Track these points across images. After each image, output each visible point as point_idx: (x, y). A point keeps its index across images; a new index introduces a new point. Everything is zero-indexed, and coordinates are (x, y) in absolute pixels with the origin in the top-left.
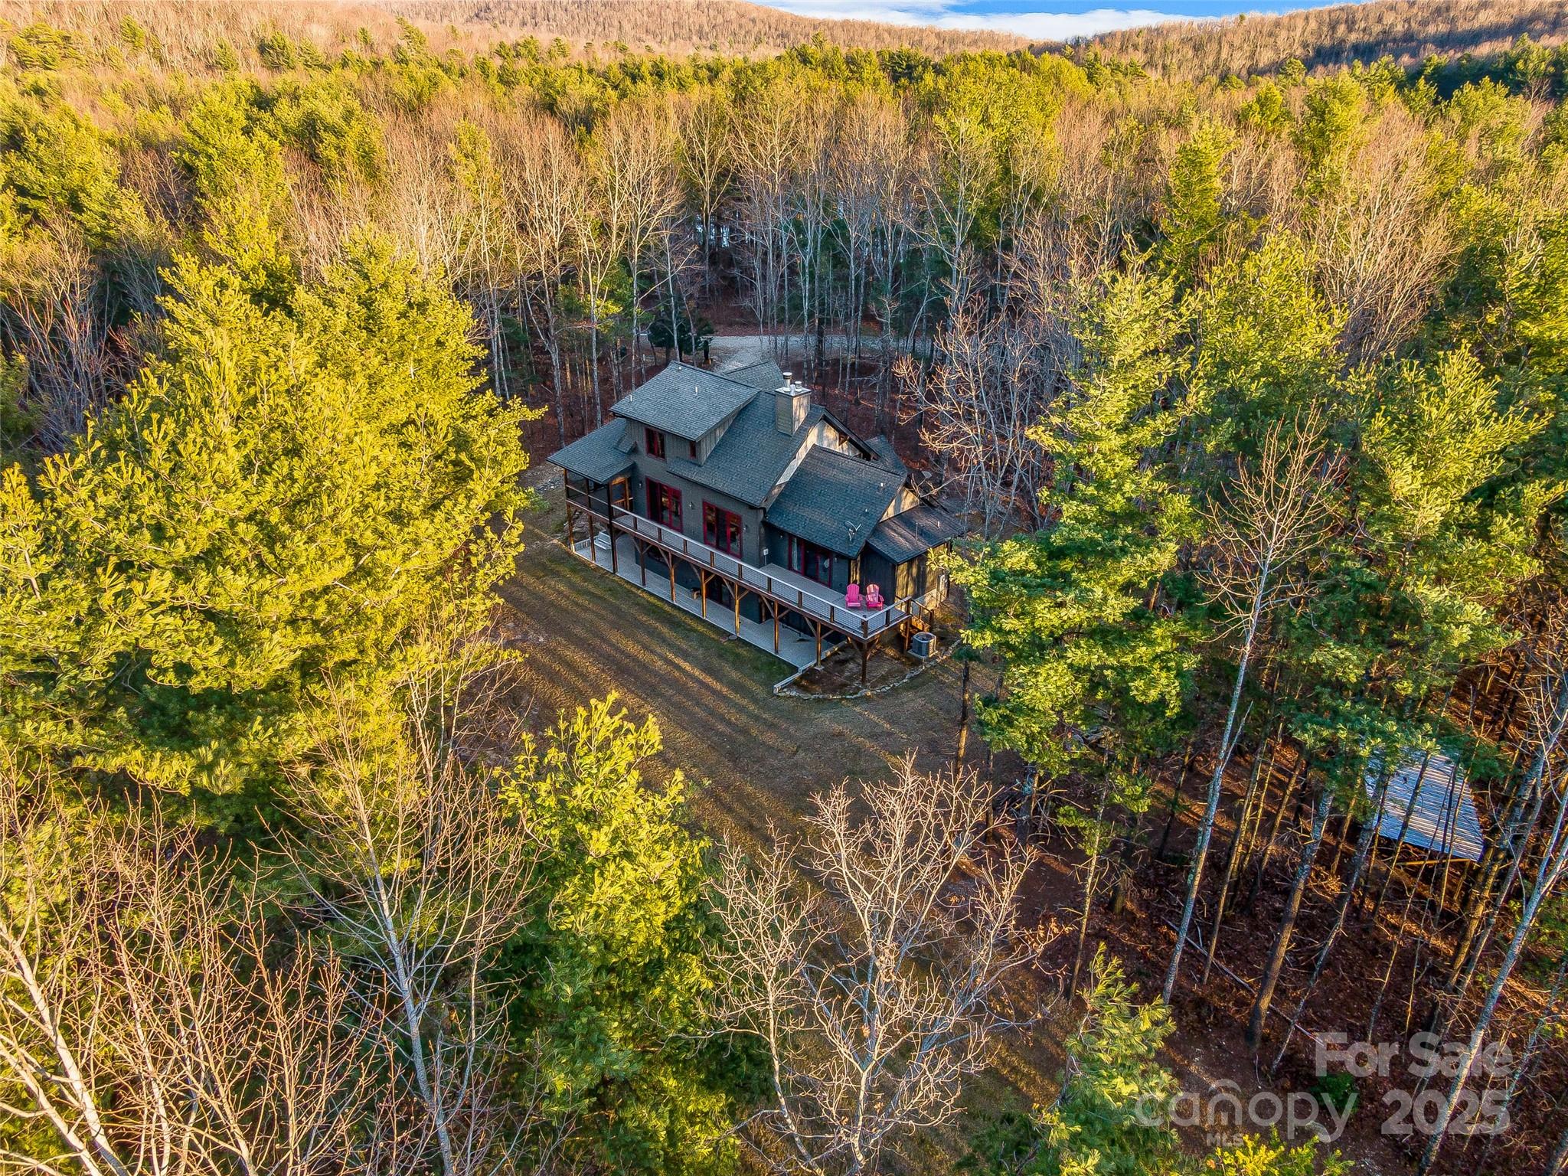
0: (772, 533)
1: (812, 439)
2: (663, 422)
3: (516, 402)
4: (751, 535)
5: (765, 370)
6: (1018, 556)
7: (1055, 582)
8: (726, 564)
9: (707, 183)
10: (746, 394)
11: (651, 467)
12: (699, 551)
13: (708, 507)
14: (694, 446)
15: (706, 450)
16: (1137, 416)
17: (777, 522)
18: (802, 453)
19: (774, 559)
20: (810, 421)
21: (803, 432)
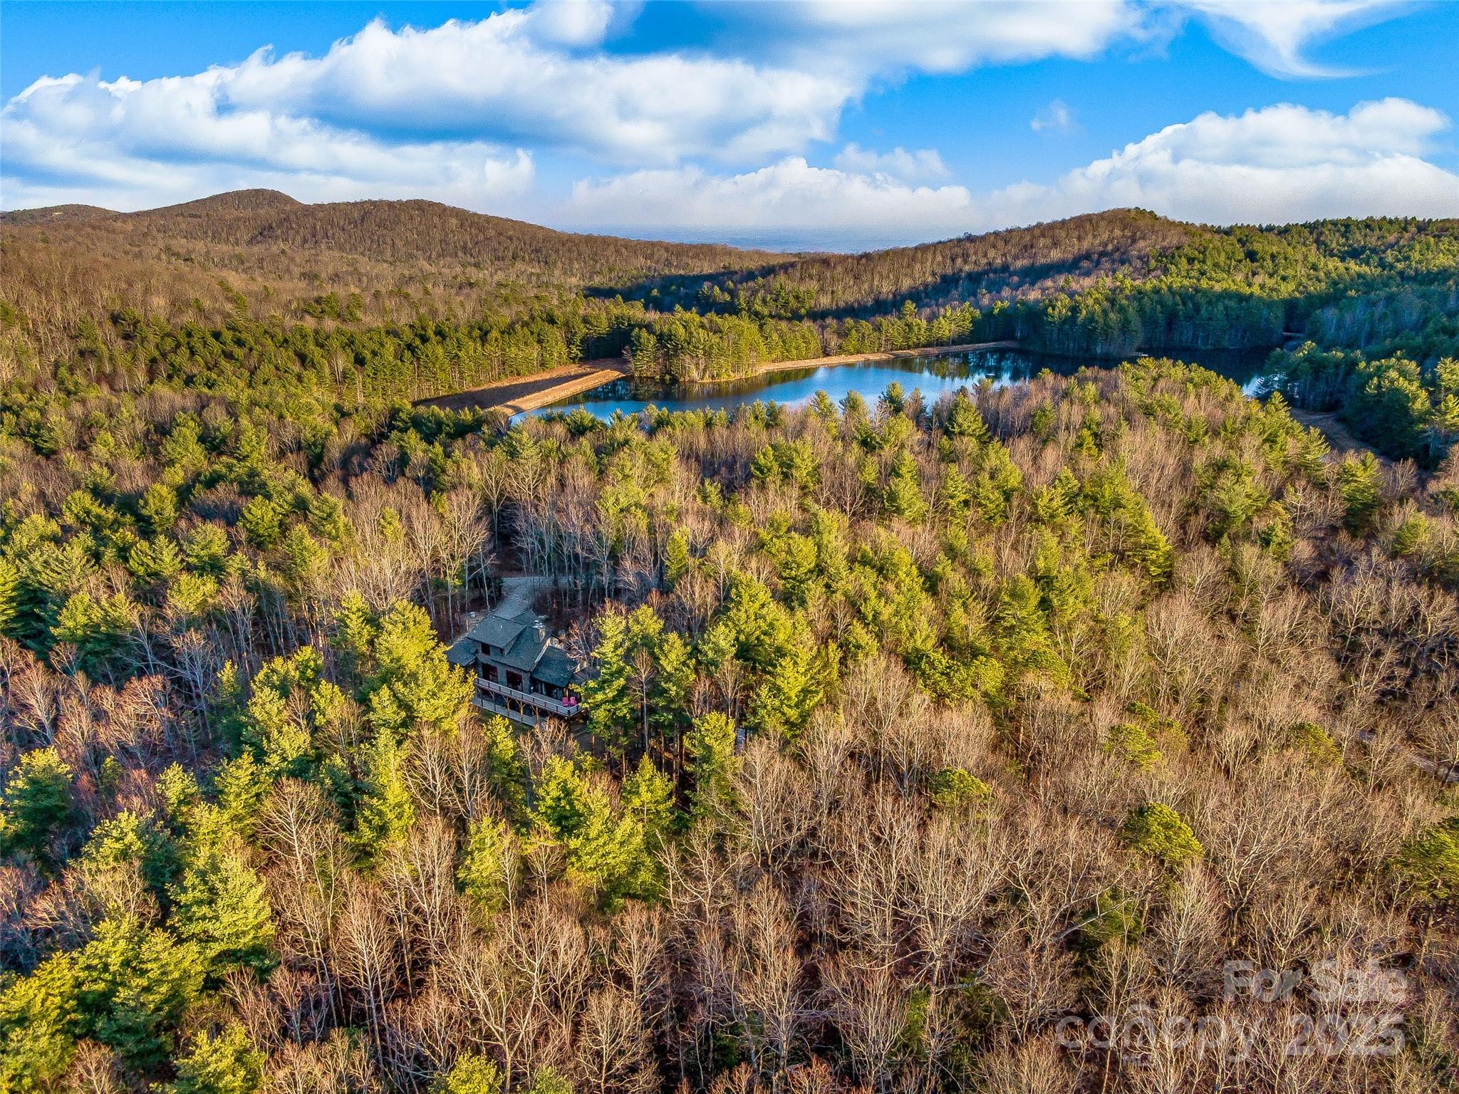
0: (534, 681)
1: (548, 642)
2: (487, 641)
3: (442, 644)
4: (526, 682)
5: (528, 615)
6: (592, 684)
7: (601, 688)
8: (517, 695)
9: (494, 498)
10: (521, 628)
11: (483, 658)
12: (506, 690)
13: (508, 673)
14: (502, 650)
15: (506, 652)
16: (616, 648)
17: (536, 676)
18: (545, 648)
19: (536, 690)
20: (546, 637)
21: (544, 642)
